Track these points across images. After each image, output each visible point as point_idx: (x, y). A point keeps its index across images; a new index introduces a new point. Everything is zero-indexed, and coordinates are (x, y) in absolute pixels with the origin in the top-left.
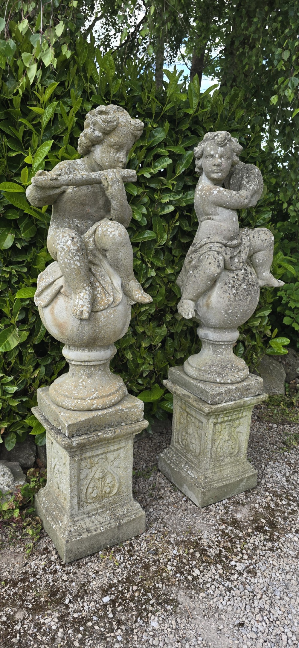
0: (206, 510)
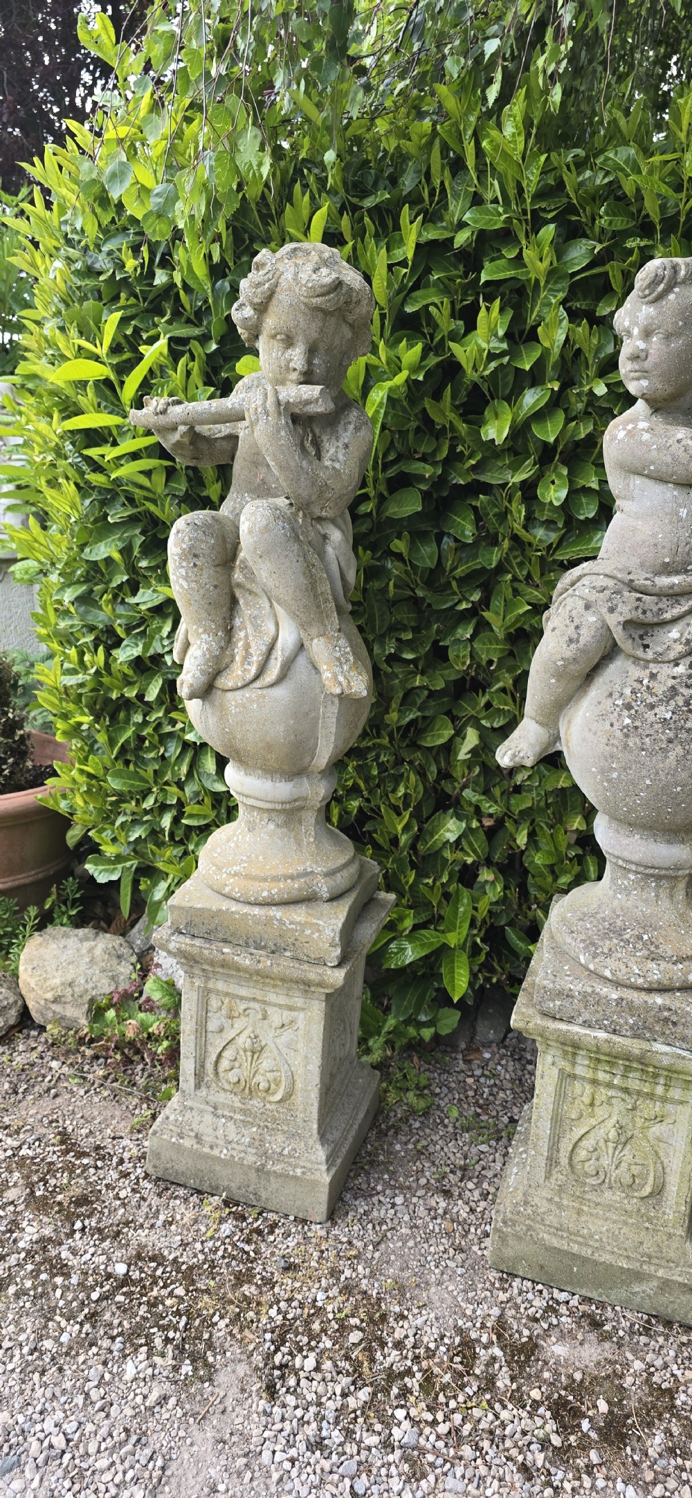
0: (501, 1279)
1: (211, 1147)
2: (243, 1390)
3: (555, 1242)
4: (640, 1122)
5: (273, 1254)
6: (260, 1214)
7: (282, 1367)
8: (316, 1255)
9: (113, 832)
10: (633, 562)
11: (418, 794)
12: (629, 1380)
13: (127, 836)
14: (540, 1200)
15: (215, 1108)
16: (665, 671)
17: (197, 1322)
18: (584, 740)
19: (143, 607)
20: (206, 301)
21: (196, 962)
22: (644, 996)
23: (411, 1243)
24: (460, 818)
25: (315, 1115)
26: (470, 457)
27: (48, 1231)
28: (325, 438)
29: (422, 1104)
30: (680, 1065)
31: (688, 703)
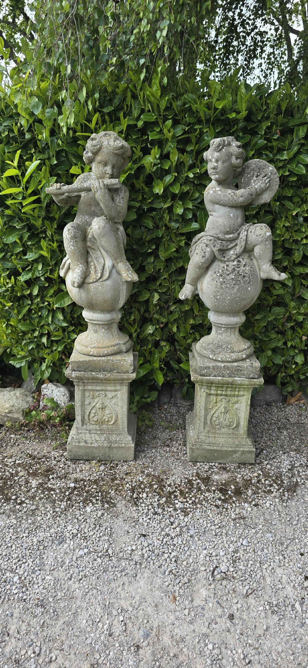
0: (193, 464)
1: (91, 444)
2: (126, 507)
3: (209, 448)
4: (231, 405)
5: (120, 471)
6: (111, 462)
7: (136, 498)
8: (134, 469)
9: (21, 347)
10: (218, 231)
11: (138, 318)
13: (27, 348)
14: (202, 437)
15: (90, 431)
16: (231, 264)
17: (104, 493)
18: (208, 287)
19: (30, 260)
20: (47, 144)
21: (82, 379)
22: (231, 364)
23: (162, 460)
24: (153, 325)
25: (126, 426)
26: (148, 199)
27: (40, 481)
28: (115, 196)
29: (151, 423)
30: (243, 383)
31: (238, 273)
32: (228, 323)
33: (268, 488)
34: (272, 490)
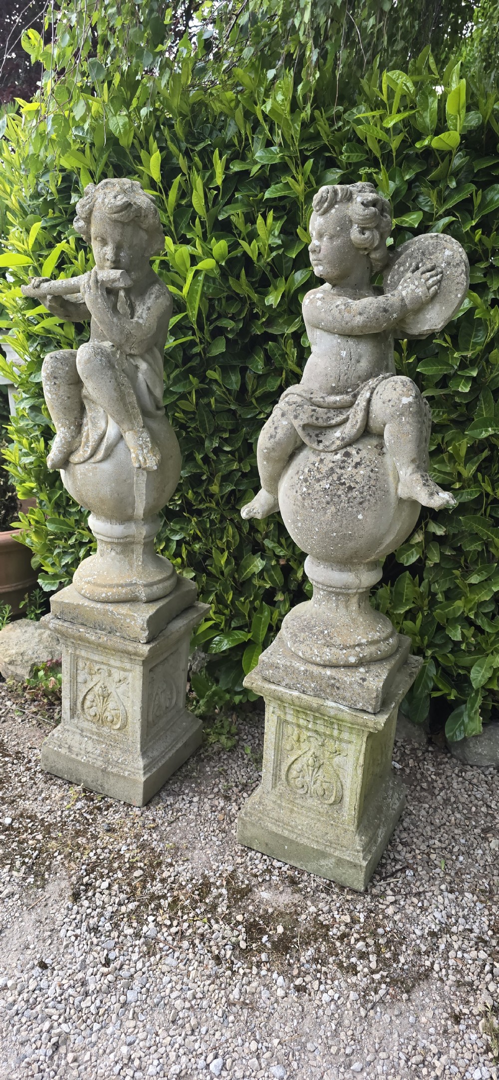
0: (242, 851)
1: (77, 755)
2: (61, 895)
3: (274, 829)
4: (327, 754)
5: (104, 822)
6: (103, 798)
7: (87, 885)
8: (129, 825)
9: (52, 559)
10: (314, 386)
11: (236, 541)
12: (303, 916)
13: (60, 562)
14: (270, 802)
15: (82, 731)
16: (330, 457)
17: (45, 855)
22: (320, 669)
23: (193, 825)
24: (263, 559)
25: (139, 739)
26: (263, 316)
28: (137, 303)
29: (231, 744)
30: (341, 716)
31: (339, 479)
32: (328, 582)
33: (353, 960)
34: (359, 969)
